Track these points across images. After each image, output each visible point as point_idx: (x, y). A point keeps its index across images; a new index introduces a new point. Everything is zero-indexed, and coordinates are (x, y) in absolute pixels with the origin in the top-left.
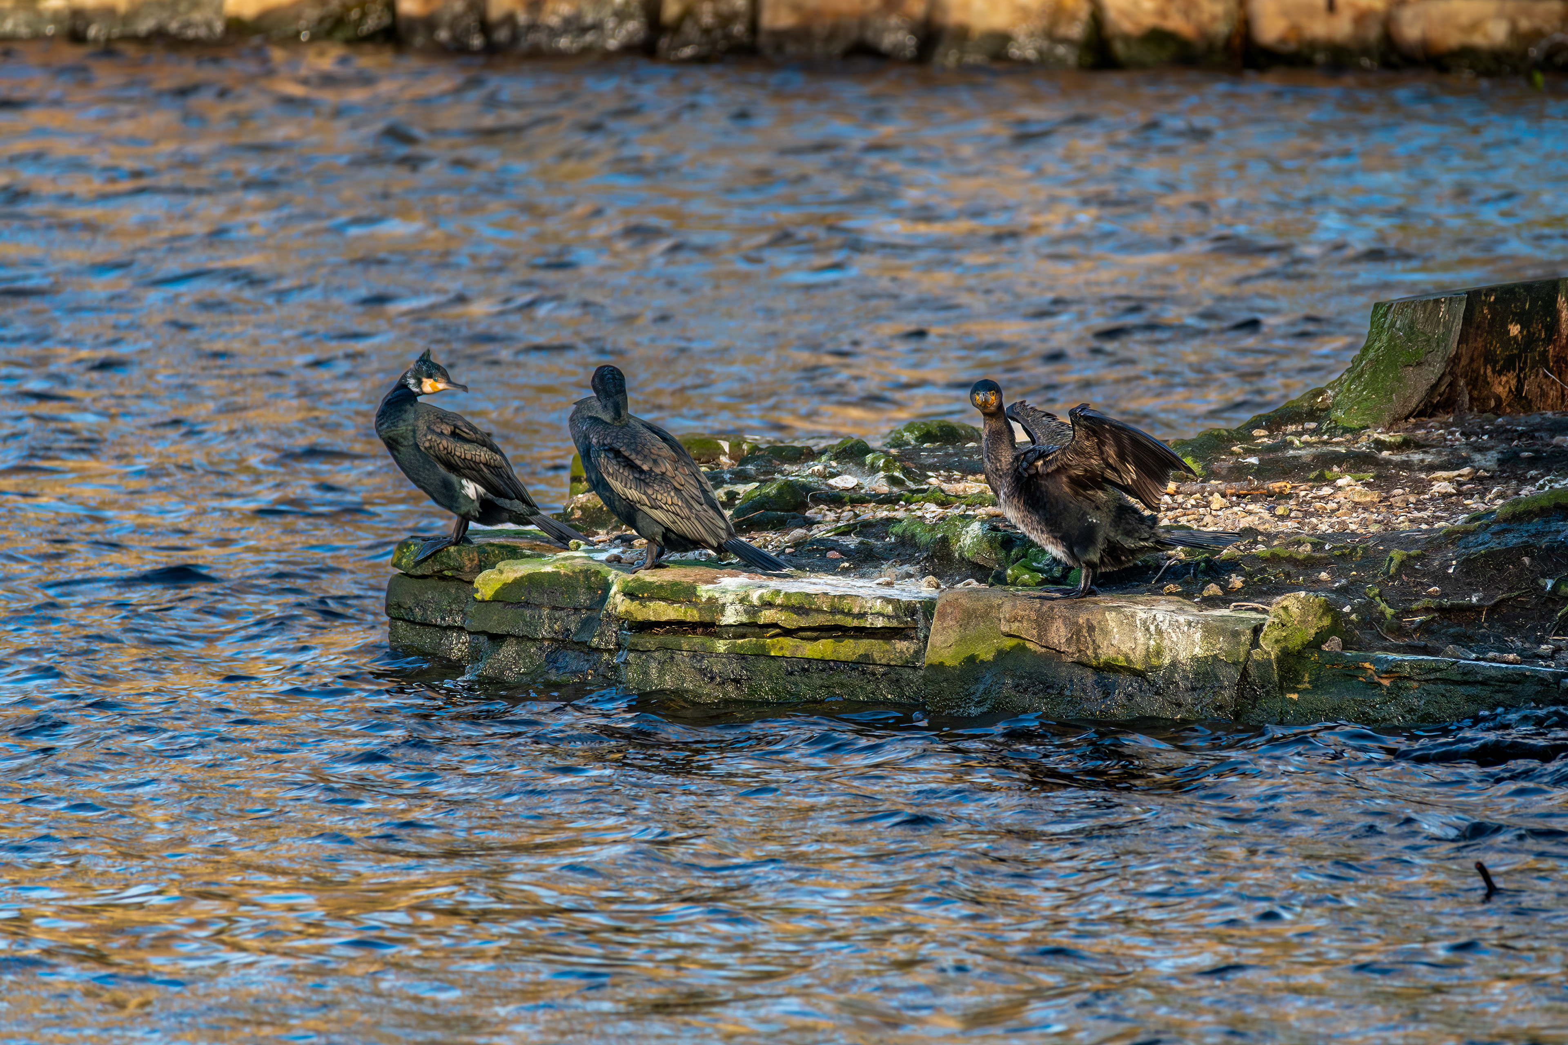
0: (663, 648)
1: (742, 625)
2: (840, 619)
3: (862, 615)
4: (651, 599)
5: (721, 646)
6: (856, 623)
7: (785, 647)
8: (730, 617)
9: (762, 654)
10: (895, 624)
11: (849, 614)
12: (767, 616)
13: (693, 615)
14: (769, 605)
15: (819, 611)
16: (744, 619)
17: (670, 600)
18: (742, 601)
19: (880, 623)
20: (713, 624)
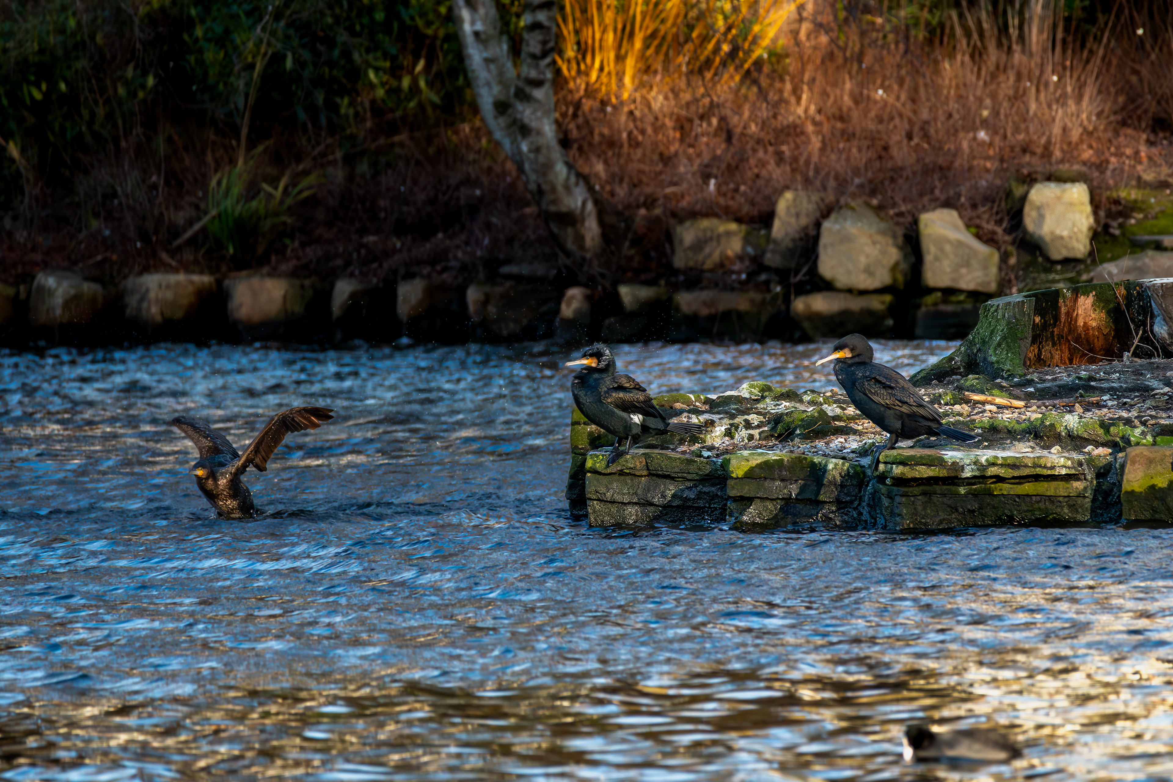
0: (924, 493)
1: (974, 477)
2: (1039, 471)
3: (1053, 468)
4: (917, 464)
5: (962, 490)
6: (1049, 472)
7: (1006, 488)
8: (967, 474)
9: (989, 493)
10: (1073, 472)
11: (1045, 467)
12: (993, 471)
13: (943, 473)
14: (994, 464)
15: (1026, 466)
16: (977, 473)
17: (929, 465)
18: (975, 463)
19: (1064, 472)
20: (956, 478)
